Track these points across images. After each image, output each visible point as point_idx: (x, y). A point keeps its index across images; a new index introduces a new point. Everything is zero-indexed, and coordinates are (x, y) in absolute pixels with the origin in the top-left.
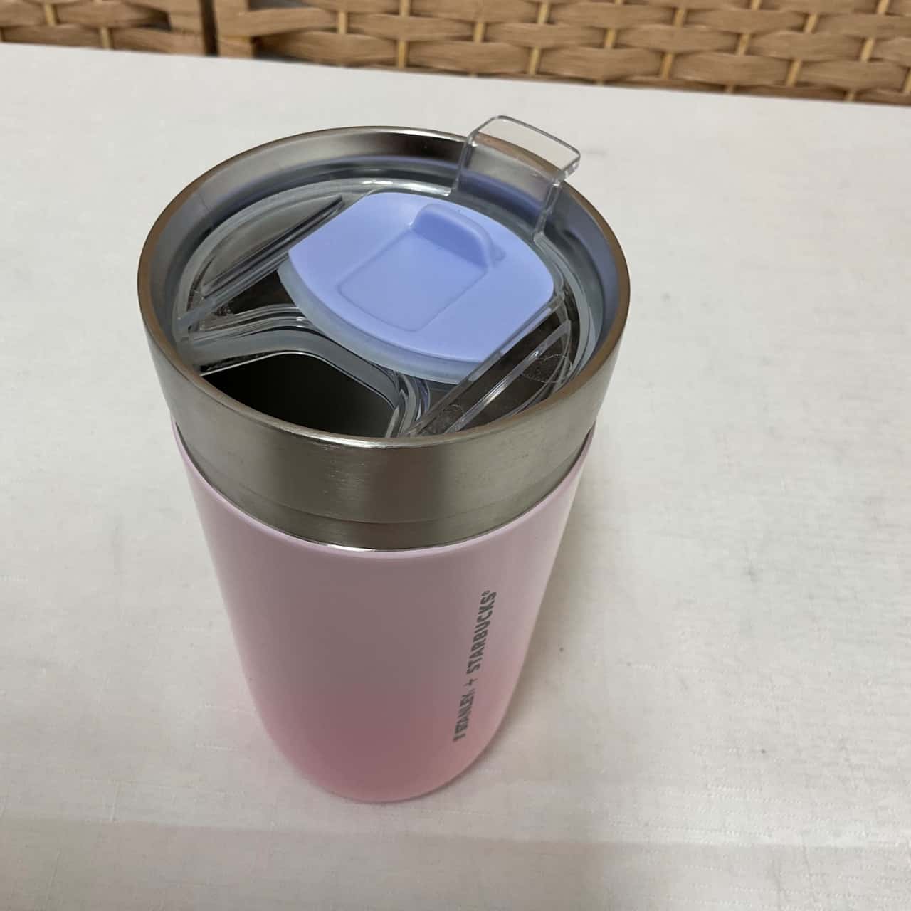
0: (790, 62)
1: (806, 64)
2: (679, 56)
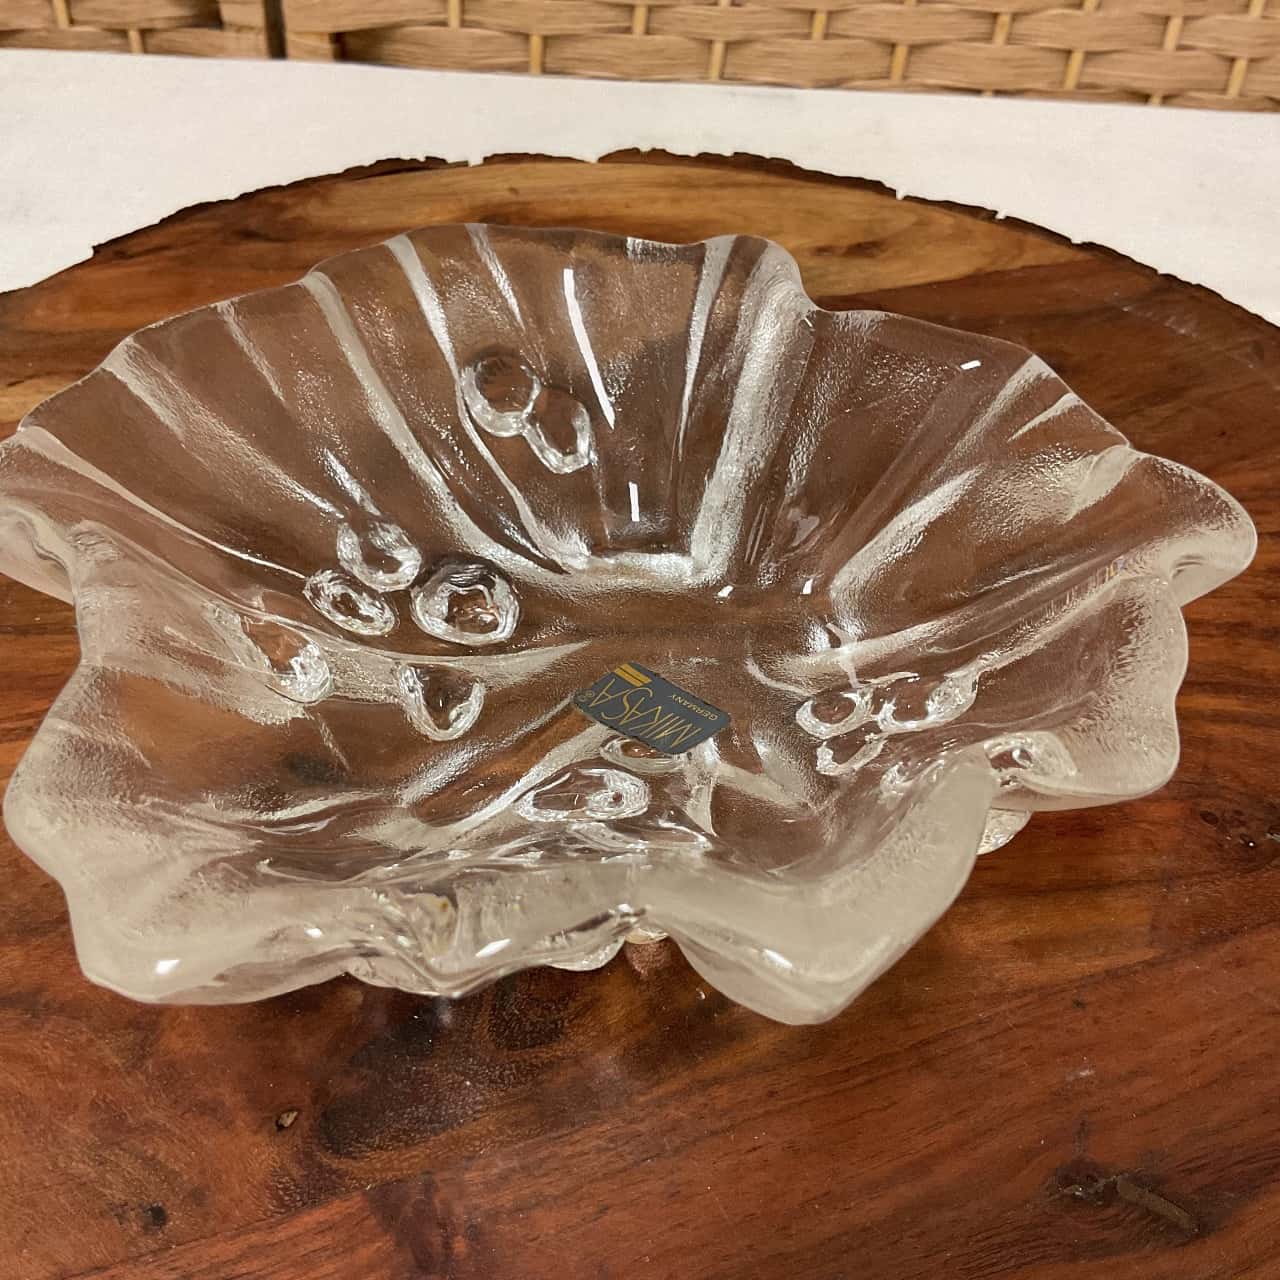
0: (1069, 53)
1: (1090, 55)
2: (913, 49)
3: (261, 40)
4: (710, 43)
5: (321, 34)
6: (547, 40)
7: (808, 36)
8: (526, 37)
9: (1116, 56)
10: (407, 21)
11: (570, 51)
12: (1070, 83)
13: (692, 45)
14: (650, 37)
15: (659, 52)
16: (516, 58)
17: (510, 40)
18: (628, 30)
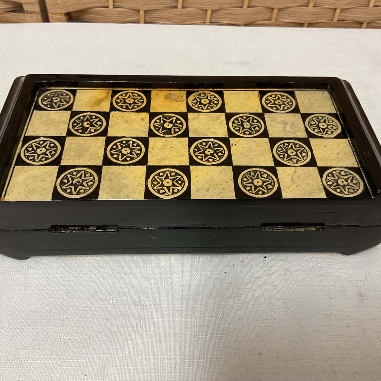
0: (335, 10)
1: (342, 10)
2: (280, 10)
3: (39, 16)
4: (206, 10)
5: (62, 14)
6: (145, 12)
7: (242, 7)
8: (138, 11)
9: (352, 10)
10: (95, 6)
11: (155, 15)
12: (335, 20)
14: (183, 9)
15: (187, 14)
16: (135, 18)
17: (132, 12)
18: (176, 7)
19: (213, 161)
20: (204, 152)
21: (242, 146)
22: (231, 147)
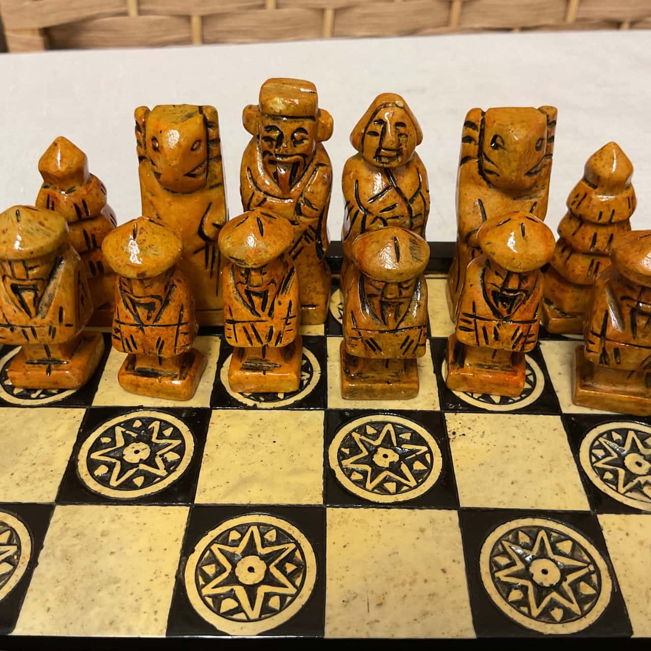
8: (188, 18)
10: (98, 14)
12: (571, 19)
13: (309, 13)
14: (278, 10)
15: (286, 20)
16: (182, 35)
17: (176, 21)
18: (263, 6)
19: (398, 491)
20: (369, 460)
21: (484, 440)
22: (451, 444)
